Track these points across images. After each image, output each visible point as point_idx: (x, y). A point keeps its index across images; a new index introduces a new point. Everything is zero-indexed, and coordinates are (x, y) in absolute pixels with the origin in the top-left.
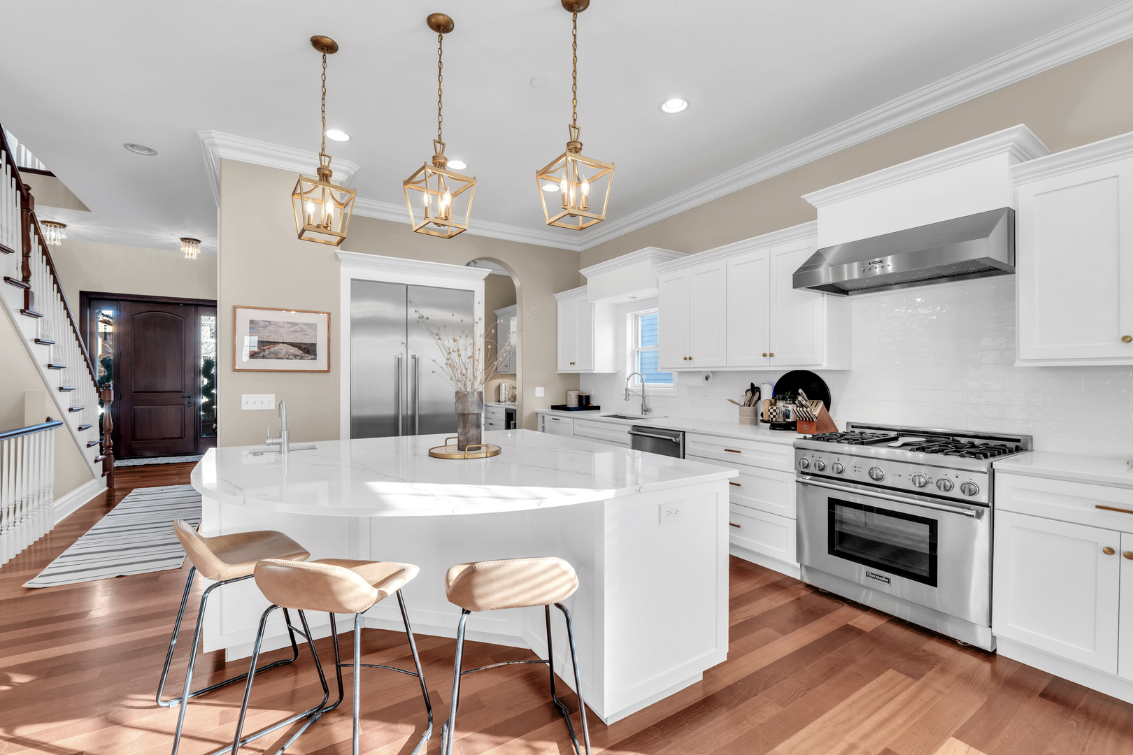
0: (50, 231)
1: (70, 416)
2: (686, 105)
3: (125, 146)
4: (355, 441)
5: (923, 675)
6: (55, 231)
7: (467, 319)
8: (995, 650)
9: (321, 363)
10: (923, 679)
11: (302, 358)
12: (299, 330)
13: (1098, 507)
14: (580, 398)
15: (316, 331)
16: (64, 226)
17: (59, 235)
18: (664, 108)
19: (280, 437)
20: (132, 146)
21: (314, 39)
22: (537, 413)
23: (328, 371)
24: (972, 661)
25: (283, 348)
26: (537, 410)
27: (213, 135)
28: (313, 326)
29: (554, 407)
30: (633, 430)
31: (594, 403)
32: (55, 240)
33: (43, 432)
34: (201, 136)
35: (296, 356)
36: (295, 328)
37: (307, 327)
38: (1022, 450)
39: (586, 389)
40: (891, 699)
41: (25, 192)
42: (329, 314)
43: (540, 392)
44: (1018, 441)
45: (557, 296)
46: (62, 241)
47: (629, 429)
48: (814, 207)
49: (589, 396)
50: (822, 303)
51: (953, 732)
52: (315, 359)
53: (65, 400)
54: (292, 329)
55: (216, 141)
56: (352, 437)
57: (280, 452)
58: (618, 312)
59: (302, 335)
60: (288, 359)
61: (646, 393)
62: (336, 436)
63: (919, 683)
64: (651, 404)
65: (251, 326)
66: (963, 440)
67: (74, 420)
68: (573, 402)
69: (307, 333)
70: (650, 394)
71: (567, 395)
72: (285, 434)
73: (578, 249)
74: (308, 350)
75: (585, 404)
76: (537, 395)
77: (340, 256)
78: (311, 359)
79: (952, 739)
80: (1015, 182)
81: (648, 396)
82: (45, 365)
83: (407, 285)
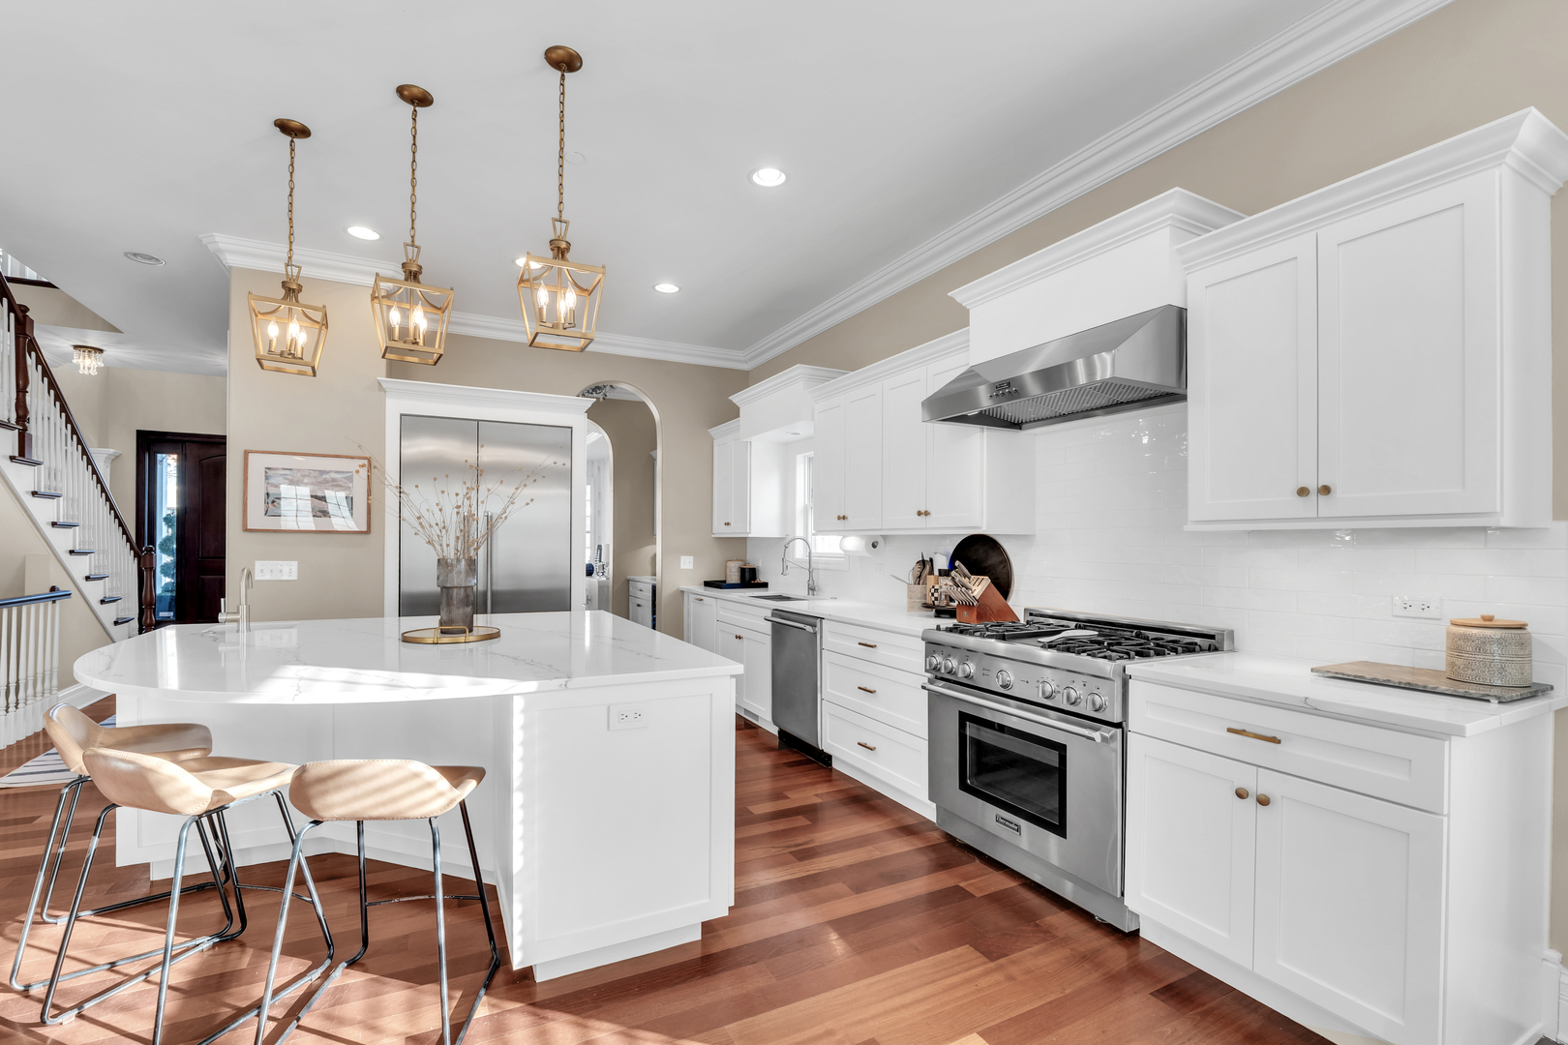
0: (84, 358)
1: (86, 586)
2: (783, 178)
3: (126, 254)
5: (1007, 955)
6: (90, 357)
7: (561, 461)
8: (1138, 930)
10: (1002, 961)
12: (330, 479)
13: (1230, 730)
14: (743, 571)
15: (352, 480)
16: (101, 351)
17: (94, 362)
18: (755, 178)
19: (238, 613)
20: (135, 255)
21: (278, 122)
22: (683, 592)
23: (366, 532)
24: (1095, 940)
26: (683, 587)
27: (217, 239)
28: (348, 475)
29: (707, 584)
30: (772, 616)
31: (761, 579)
32: (89, 368)
33: (42, 605)
34: (205, 241)
36: (324, 477)
37: (340, 476)
38: (1216, 649)
39: (755, 559)
40: (933, 982)
41: (20, 314)
42: (370, 460)
43: (687, 562)
44: (1212, 637)
45: (713, 431)
46: (98, 369)
47: (769, 614)
48: (965, 308)
49: (754, 569)
50: (980, 439)
51: (979, 1029)
53: (80, 567)
54: (321, 479)
55: (221, 246)
57: (238, 631)
58: (786, 453)
59: (333, 486)
61: (813, 566)
63: (992, 965)
64: (820, 580)
65: (268, 475)
66: (1152, 635)
67: (95, 591)
68: (734, 577)
69: (341, 483)
70: (820, 566)
71: (726, 567)
72: (243, 609)
73: (746, 367)
75: (749, 579)
76: (683, 567)
77: (384, 385)
79: (975, 1035)
80: (1185, 268)
81: (818, 569)
82: (48, 523)
83: (478, 421)
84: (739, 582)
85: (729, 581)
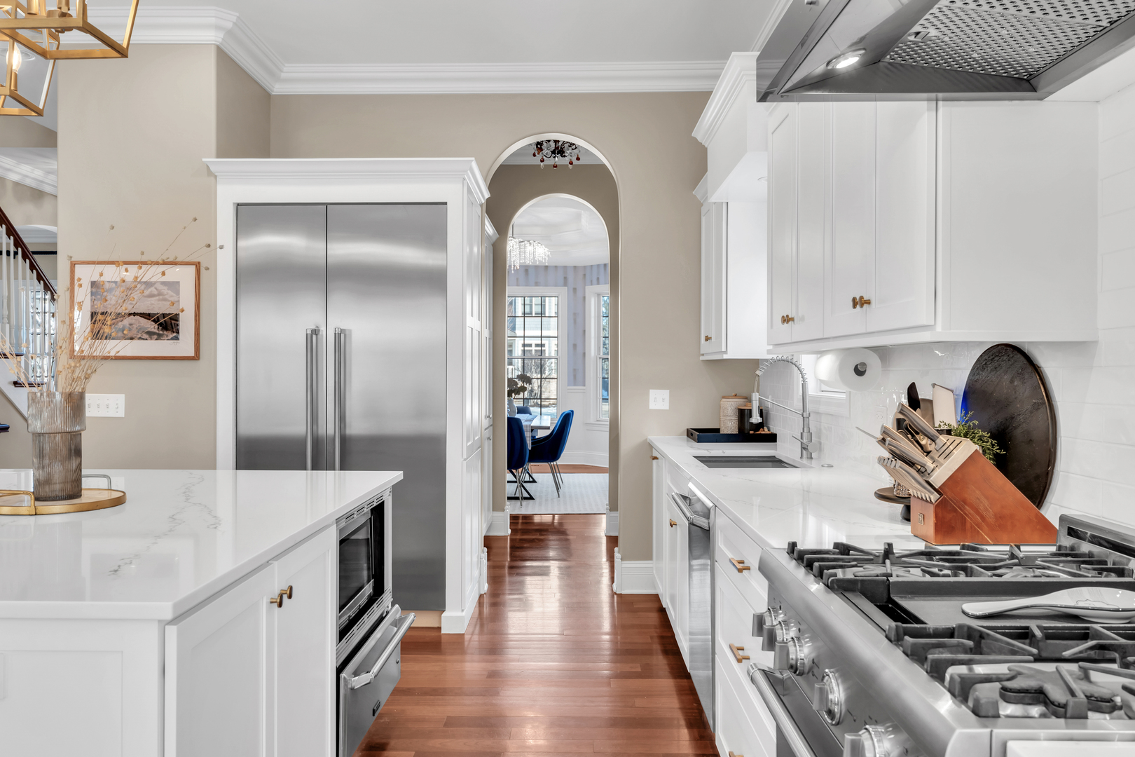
4: (244, 474)
7: (431, 256)
9: (184, 345)
11: (159, 337)
12: (156, 292)
14: (743, 414)
15: (178, 293)
22: (650, 446)
23: (196, 357)
25: (133, 321)
26: (650, 438)
28: (174, 286)
29: (691, 434)
35: (150, 334)
36: (150, 289)
37: (166, 288)
42: (198, 266)
43: (658, 399)
52: (176, 338)
54: (147, 292)
56: (239, 467)
59: (159, 300)
60: (140, 338)
62: (210, 464)
65: (94, 290)
69: (166, 297)
74: (168, 324)
77: (213, 169)
78: (172, 339)
82: (10, 383)
83: (326, 205)
84: (736, 432)
85: (724, 431)
